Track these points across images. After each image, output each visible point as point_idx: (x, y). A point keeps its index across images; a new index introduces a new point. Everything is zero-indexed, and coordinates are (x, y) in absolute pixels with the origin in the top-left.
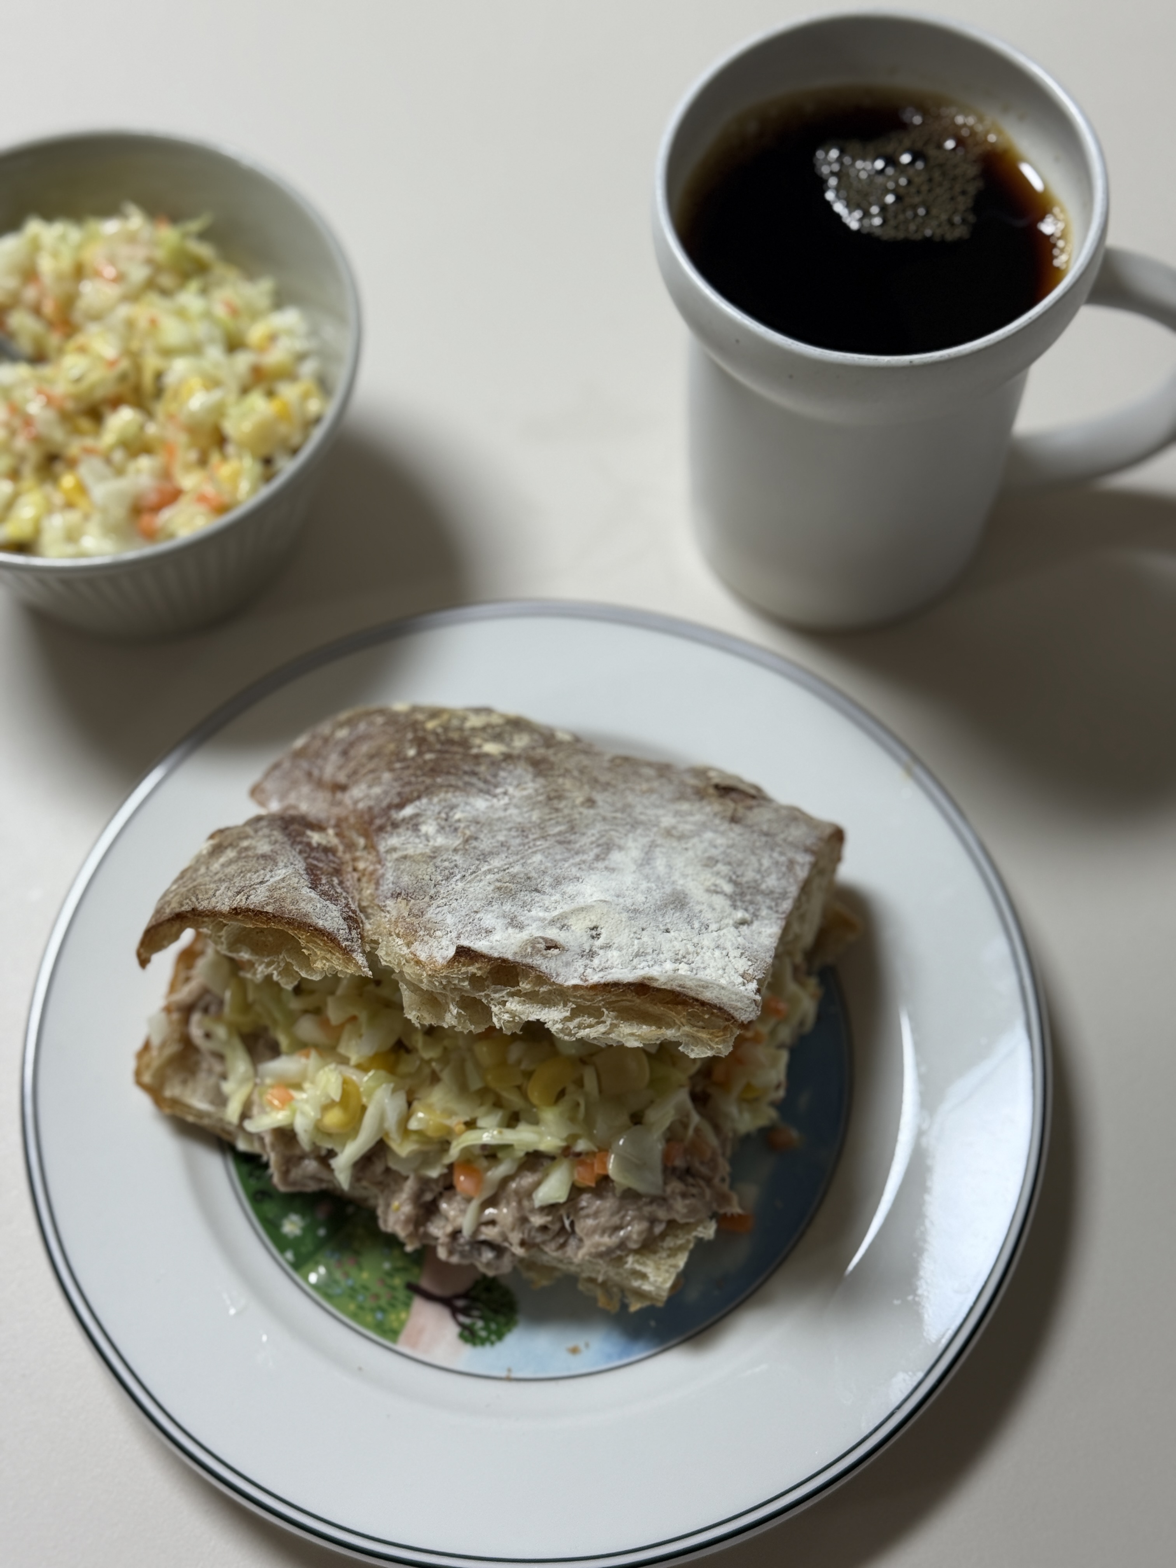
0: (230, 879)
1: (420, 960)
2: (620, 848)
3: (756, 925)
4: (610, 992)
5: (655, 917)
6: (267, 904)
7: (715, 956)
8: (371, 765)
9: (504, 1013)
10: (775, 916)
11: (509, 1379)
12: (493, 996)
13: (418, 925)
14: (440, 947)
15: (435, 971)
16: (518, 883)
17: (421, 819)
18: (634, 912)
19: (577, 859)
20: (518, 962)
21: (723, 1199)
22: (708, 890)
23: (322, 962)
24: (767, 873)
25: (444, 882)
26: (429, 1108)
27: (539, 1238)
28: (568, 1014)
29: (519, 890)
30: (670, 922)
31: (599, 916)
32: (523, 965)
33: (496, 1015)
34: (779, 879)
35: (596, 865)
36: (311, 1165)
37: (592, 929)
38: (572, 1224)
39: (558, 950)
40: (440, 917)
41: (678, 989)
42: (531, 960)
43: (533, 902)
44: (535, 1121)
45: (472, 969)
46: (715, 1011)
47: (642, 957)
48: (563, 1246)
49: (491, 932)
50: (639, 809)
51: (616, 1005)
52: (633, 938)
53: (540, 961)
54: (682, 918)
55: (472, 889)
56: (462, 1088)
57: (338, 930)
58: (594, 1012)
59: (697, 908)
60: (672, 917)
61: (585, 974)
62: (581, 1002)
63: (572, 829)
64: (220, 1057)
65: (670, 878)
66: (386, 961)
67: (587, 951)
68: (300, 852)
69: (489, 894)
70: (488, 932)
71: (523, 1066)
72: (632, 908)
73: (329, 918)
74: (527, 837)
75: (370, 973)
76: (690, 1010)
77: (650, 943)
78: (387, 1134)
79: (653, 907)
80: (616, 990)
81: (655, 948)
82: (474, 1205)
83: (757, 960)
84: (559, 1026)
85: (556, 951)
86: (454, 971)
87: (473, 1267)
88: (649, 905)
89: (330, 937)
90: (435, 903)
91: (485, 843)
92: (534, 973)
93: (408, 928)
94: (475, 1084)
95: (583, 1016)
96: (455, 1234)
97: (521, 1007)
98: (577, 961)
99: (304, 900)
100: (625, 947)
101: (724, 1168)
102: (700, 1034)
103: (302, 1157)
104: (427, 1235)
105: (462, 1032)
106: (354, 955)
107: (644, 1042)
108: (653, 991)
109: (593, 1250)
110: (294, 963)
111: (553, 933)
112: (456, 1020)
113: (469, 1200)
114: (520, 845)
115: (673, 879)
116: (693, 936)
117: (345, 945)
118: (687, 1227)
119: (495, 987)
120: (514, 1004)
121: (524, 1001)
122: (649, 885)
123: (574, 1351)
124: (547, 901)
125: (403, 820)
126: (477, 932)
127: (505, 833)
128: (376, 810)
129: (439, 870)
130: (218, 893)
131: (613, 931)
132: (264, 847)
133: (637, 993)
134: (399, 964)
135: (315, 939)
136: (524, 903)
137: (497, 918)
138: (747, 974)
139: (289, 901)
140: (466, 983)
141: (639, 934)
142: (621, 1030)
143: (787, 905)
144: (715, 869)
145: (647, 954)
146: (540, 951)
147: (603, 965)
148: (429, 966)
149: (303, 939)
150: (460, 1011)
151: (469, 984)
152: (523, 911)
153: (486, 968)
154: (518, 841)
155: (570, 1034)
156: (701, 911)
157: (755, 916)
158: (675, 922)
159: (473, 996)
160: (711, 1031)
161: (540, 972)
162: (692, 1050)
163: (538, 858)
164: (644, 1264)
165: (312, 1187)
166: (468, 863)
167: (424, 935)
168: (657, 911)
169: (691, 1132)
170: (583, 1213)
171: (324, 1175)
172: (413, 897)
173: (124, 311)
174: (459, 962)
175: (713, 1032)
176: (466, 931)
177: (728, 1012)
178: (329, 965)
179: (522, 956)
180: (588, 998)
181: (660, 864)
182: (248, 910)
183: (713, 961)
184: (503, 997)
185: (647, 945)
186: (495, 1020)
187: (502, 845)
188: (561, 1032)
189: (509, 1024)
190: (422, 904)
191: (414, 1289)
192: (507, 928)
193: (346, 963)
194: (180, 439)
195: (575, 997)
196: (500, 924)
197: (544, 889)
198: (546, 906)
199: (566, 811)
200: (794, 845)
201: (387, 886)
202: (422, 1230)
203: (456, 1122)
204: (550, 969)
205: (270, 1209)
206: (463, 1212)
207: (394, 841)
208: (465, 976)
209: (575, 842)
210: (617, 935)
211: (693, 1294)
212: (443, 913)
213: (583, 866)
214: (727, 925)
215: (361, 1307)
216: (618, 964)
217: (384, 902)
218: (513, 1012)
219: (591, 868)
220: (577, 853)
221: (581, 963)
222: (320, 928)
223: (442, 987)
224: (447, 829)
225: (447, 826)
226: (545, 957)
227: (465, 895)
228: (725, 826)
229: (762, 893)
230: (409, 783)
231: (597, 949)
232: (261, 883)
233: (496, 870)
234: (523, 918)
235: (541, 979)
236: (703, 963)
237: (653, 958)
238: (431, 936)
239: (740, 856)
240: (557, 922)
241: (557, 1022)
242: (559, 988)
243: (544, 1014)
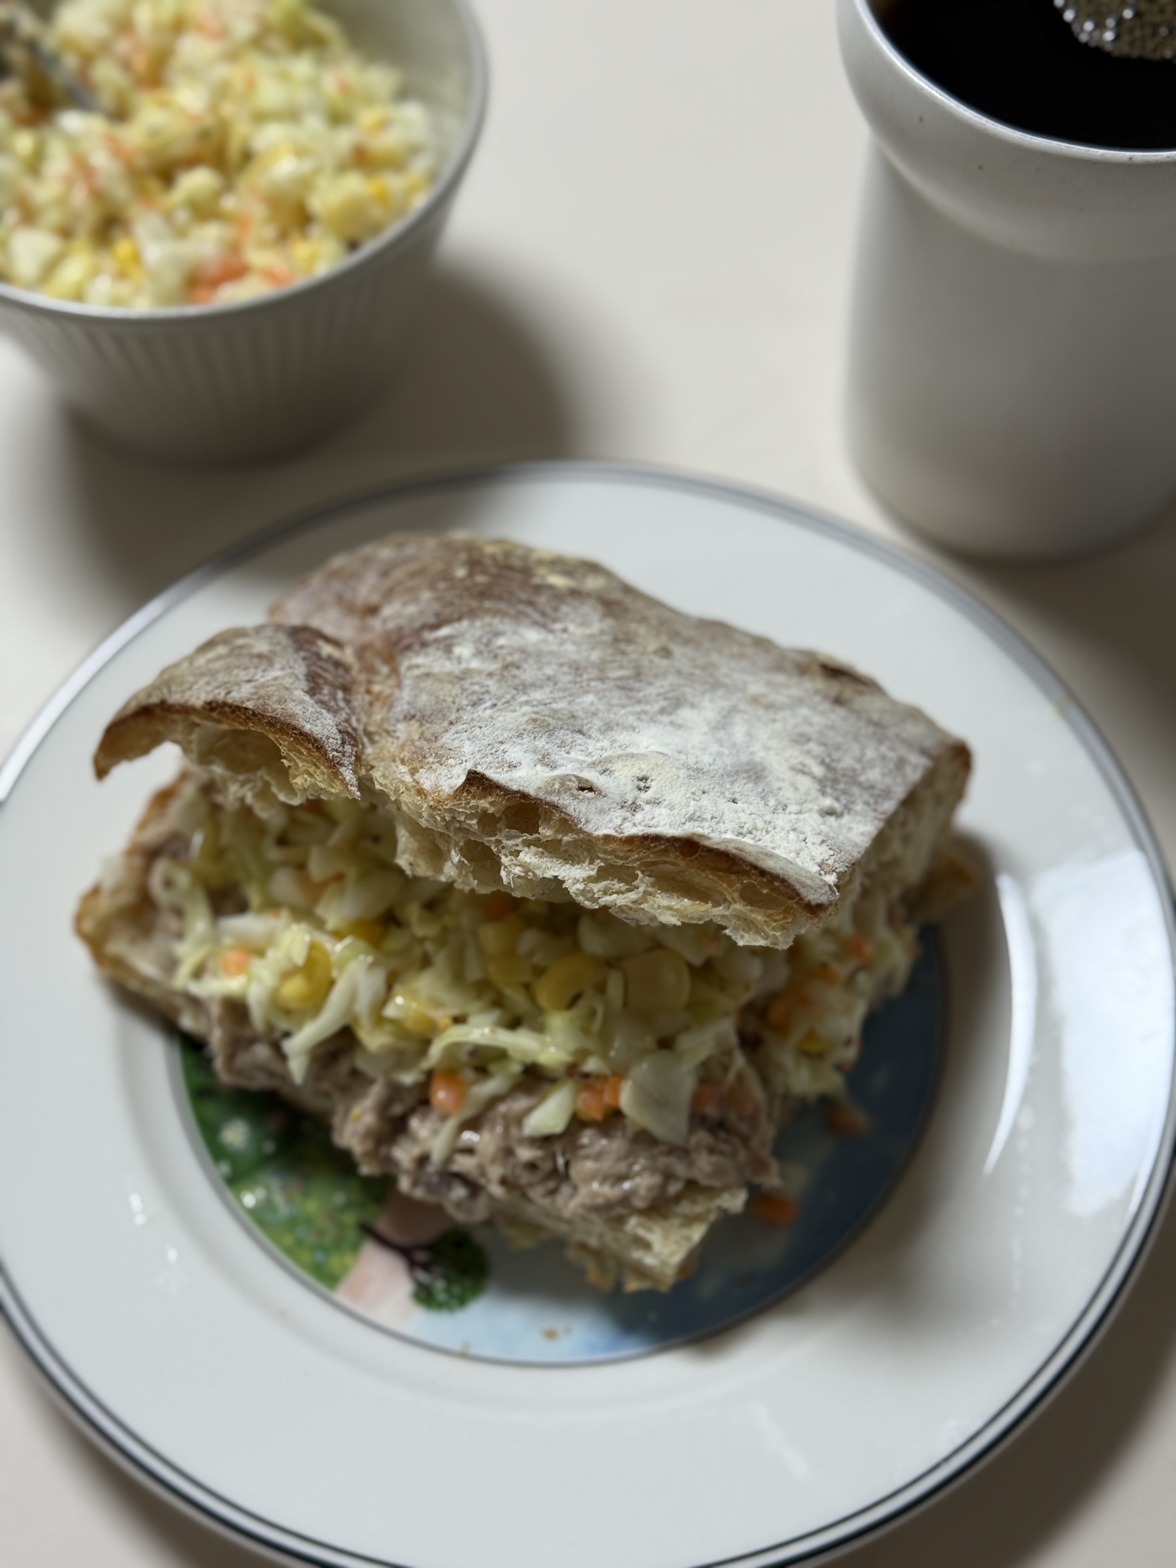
0: (213, 674)
1: (423, 789)
2: (693, 706)
3: (846, 819)
4: (648, 848)
5: (721, 783)
6: (248, 700)
7: (789, 838)
8: (412, 583)
9: (516, 865)
10: (872, 814)
11: (464, 1356)
12: (505, 842)
13: (428, 750)
14: (450, 776)
15: (439, 802)
16: (559, 719)
17: (456, 641)
18: (697, 771)
19: (638, 708)
20: (540, 799)
21: (760, 1166)
22: (793, 769)
23: (303, 777)
24: (871, 765)
25: (469, 708)
26: (412, 995)
27: (525, 1178)
28: (593, 873)
29: (559, 727)
30: (739, 792)
31: (651, 766)
32: (547, 803)
33: (506, 867)
34: (883, 775)
35: (659, 718)
36: (262, 1052)
37: (641, 780)
38: (567, 1164)
39: (593, 793)
40: (456, 743)
41: (734, 851)
42: (557, 798)
43: (574, 744)
44: (539, 1029)
45: (484, 803)
46: (777, 884)
47: (696, 822)
48: (553, 1192)
49: (516, 767)
50: (723, 670)
51: (653, 868)
52: (689, 798)
53: (568, 801)
54: (755, 791)
55: (501, 719)
56: (458, 978)
57: (328, 738)
58: (626, 877)
59: (776, 785)
60: (742, 787)
61: (622, 827)
62: (612, 859)
63: (638, 675)
64: (179, 912)
65: (748, 747)
66: (381, 784)
67: (630, 802)
68: (304, 659)
69: (522, 725)
70: (512, 766)
71: (537, 959)
72: (695, 766)
73: (319, 724)
74: (581, 676)
75: (358, 793)
76: (745, 882)
77: (709, 807)
78: (356, 1019)
79: (721, 771)
80: (656, 847)
81: (715, 814)
82: (451, 1125)
83: (841, 851)
84: (580, 886)
85: (590, 795)
86: (461, 803)
87: (439, 1209)
88: (716, 767)
89: (316, 745)
90: (453, 729)
91: (528, 673)
92: (557, 815)
93: (415, 752)
94: (474, 974)
95: (612, 880)
96: (423, 1160)
97: (537, 860)
98: (614, 811)
99: (294, 701)
100: (677, 806)
101: (768, 1131)
102: (753, 915)
103: (252, 1041)
104: (389, 1161)
105: (462, 891)
106: (342, 769)
107: (684, 921)
108: (703, 851)
109: (588, 1201)
110: (272, 782)
111: (591, 776)
112: (456, 870)
113: (444, 1118)
114: (570, 682)
115: (751, 749)
116: (765, 813)
117: (333, 755)
118: (710, 1192)
119: (509, 832)
120: (528, 856)
121: (542, 853)
122: (721, 749)
123: (551, 1335)
124: (591, 745)
125: (437, 641)
126: (497, 765)
127: (555, 667)
128: (407, 631)
129: (465, 694)
130: (195, 687)
131: (666, 786)
132: (262, 647)
133: (682, 853)
134: (396, 790)
135: (299, 747)
136: (562, 742)
137: (526, 752)
138: (826, 864)
139: (275, 698)
140: (474, 822)
141: (698, 796)
142: (657, 900)
143: (889, 806)
144: (806, 747)
145: (703, 820)
146: (570, 790)
147: (646, 822)
148: (432, 795)
149: (285, 746)
150: (463, 859)
151: (478, 823)
152: (560, 751)
153: (501, 803)
154: (569, 678)
155: (594, 900)
156: (780, 789)
157: (848, 808)
158: (746, 793)
159: (481, 841)
160: (769, 912)
161: (566, 813)
162: (742, 937)
163: (589, 698)
164: (649, 1229)
165: (260, 1082)
166: (502, 691)
167: (433, 763)
168: (725, 776)
169: (731, 1077)
170: (583, 1152)
171: (276, 1066)
172: (430, 720)
173: (222, 71)
174: (469, 792)
175: (772, 915)
176: (485, 762)
177: (792, 886)
178: (311, 781)
179: (546, 792)
180: (621, 854)
181: (739, 731)
182: (225, 704)
183: (785, 842)
184: (517, 845)
185: (706, 809)
186: (503, 873)
187: (549, 678)
188: (581, 895)
189: (519, 880)
190: (437, 728)
191: (368, 1231)
192: (535, 765)
193: (331, 778)
194: (258, 211)
195: (605, 852)
196: (528, 759)
197: (590, 733)
198: (590, 751)
199: (634, 656)
200: (908, 743)
201: (401, 707)
202: (383, 1150)
203: (442, 1016)
204: (579, 813)
205: (211, 1109)
206: (435, 1133)
207: (420, 660)
208: (473, 811)
209: (639, 691)
210: (670, 791)
211: (708, 1288)
212: (461, 739)
213: (643, 717)
214: (810, 810)
215: (299, 1243)
216: (666, 824)
217: (395, 725)
218: (526, 865)
219: (652, 720)
220: (639, 702)
221: (619, 814)
222: (306, 733)
223: (444, 824)
224: (486, 654)
225: (485, 649)
226: (575, 797)
227: (492, 724)
228: (826, 706)
229: (860, 785)
230: (451, 604)
231: (642, 803)
232: (249, 681)
233: (535, 703)
234: (557, 757)
235: (567, 824)
236: (772, 842)
237: (710, 826)
238: (441, 765)
239: (839, 739)
240: (598, 765)
241: (578, 880)
242: (587, 838)
243: (564, 870)
